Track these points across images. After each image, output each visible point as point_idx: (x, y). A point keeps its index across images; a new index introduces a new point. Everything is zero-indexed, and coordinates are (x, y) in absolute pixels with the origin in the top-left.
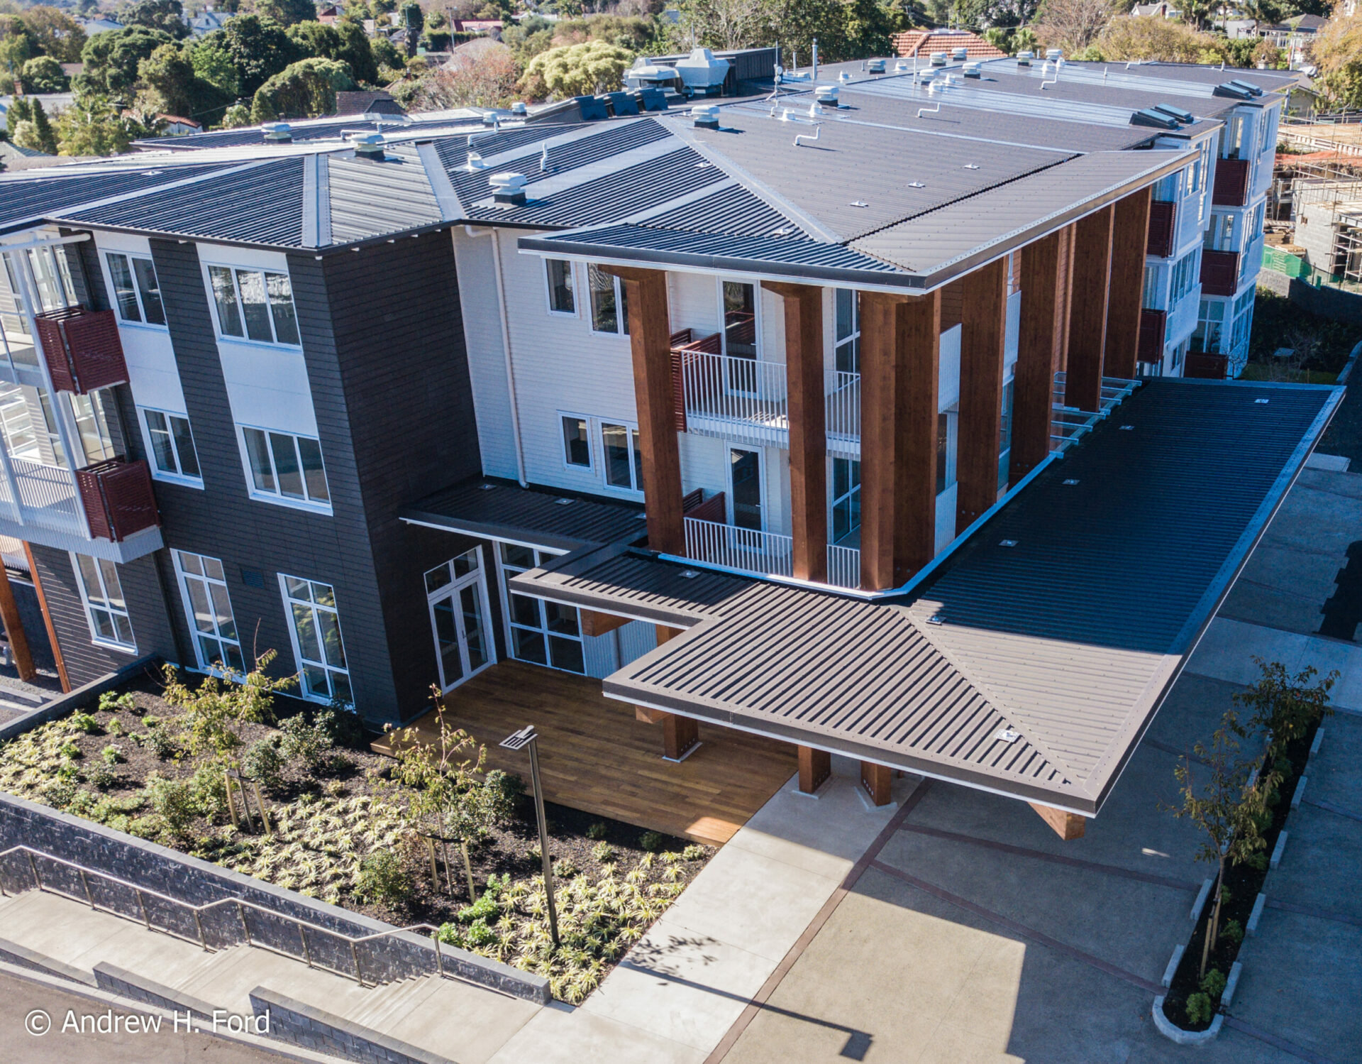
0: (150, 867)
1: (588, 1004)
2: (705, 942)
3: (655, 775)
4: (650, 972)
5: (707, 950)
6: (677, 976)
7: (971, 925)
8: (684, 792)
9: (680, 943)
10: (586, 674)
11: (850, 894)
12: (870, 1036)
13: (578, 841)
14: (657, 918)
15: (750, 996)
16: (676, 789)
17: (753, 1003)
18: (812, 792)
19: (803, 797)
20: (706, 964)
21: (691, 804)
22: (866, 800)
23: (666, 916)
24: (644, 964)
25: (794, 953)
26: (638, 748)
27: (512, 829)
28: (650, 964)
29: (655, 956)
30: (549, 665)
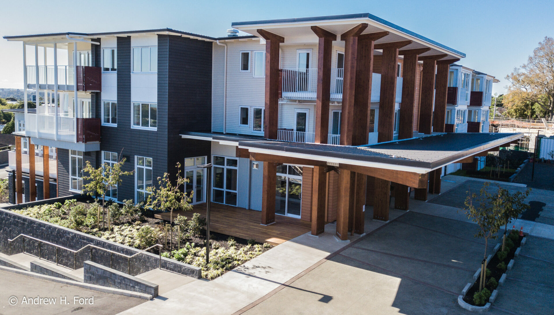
0: (64, 237)
1: (215, 280)
2: (267, 268)
3: (256, 228)
4: (243, 273)
5: (267, 270)
6: (254, 275)
7: (378, 272)
8: (267, 232)
9: (257, 267)
10: (237, 206)
11: (328, 261)
12: (332, 297)
13: (224, 242)
14: (249, 260)
15: (283, 283)
16: (264, 231)
17: (283, 285)
18: (317, 235)
19: (312, 236)
20: (266, 273)
21: (268, 235)
22: (337, 238)
23: (252, 260)
24: (241, 271)
25: (303, 273)
26: (252, 222)
27: (199, 237)
28: (243, 271)
29: (246, 269)
30: (224, 203)
